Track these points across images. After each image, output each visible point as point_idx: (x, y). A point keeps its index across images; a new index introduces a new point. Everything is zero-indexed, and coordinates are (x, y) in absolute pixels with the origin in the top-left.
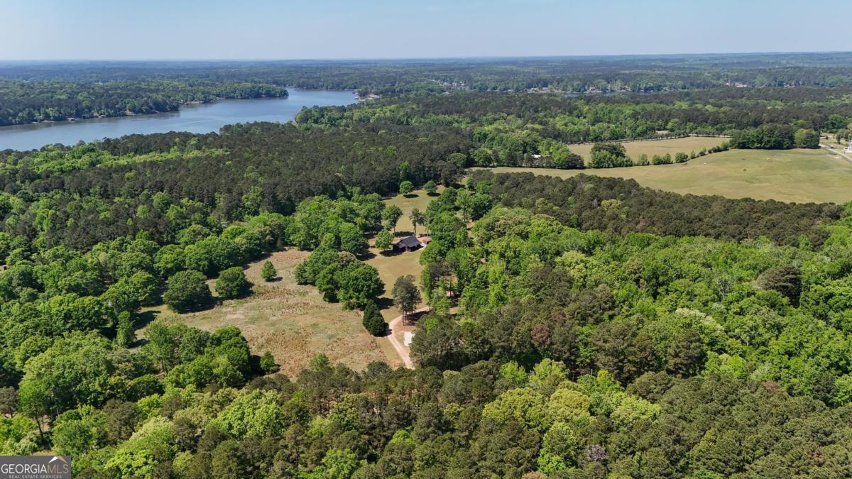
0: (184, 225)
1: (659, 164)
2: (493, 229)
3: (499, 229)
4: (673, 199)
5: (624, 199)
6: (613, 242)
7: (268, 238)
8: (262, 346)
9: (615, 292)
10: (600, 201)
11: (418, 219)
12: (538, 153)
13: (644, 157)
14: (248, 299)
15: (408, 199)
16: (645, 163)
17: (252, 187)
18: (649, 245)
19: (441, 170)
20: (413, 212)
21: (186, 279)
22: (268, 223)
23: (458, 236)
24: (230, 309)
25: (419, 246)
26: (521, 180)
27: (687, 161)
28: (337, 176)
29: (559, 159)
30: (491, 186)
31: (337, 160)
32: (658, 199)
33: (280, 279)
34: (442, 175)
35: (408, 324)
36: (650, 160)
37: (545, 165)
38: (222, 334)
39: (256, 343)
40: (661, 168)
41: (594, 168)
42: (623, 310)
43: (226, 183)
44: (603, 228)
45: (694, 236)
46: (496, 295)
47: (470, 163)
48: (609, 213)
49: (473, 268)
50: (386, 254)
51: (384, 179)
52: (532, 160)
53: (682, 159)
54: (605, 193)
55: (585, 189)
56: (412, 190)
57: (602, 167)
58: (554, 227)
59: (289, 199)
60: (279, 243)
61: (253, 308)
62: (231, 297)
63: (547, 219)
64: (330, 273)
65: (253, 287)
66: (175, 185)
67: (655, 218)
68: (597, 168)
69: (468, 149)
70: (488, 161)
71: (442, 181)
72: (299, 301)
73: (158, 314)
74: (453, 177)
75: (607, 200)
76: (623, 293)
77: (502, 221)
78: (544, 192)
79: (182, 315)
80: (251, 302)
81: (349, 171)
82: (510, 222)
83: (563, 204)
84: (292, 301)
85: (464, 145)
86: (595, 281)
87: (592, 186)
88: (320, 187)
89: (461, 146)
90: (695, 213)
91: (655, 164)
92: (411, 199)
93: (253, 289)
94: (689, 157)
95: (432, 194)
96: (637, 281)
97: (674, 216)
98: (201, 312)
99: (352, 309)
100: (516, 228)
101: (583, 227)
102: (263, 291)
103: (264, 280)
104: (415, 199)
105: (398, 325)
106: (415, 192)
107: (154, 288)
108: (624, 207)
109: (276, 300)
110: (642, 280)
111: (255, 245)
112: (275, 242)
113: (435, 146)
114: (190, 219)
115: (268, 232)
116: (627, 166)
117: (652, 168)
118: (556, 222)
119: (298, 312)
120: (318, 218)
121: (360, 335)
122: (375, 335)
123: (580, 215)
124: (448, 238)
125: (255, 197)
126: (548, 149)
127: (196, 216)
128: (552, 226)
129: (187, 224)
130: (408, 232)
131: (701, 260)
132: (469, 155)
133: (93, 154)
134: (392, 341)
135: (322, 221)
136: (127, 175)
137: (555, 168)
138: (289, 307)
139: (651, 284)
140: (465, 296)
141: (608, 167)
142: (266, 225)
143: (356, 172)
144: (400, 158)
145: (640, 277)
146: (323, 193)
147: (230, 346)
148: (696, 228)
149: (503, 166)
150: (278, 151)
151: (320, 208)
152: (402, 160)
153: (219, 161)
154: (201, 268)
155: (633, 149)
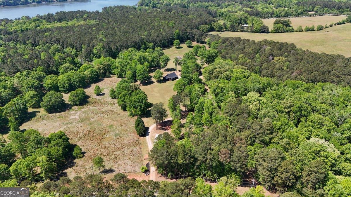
0: (63, 63)
1: (308, 31)
2: (212, 73)
3: (215, 74)
4: (314, 57)
5: (287, 56)
6: (277, 85)
7: (102, 71)
8: (81, 138)
9: (275, 122)
10: (273, 56)
11: (178, 63)
12: (247, 24)
13: (300, 27)
14: (84, 106)
15: (177, 49)
16: (300, 30)
17: (98, 43)
18: (298, 87)
19: (195, 34)
20: (175, 59)
21: (51, 96)
22: (103, 63)
23: (194, 77)
24: (74, 112)
25: (177, 78)
26: (234, 41)
27: (323, 29)
28: (142, 38)
29: (257, 28)
30: (218, 45)
31: (145, 28)
32: (306, 57)
33: (104, 94)
34: (196, 37)
35: (159, 129)
36: (303, 29)
37: (249, 30)
38: (52, 136)
39: (78, 136)
40: (309, 33)
41: (274, 32)
42: (278, 135)
43: (88, 40)
44: (272, 76)
45: (325, 82)
46: (206, 119)
47: (212, 29)
48: (277, 66)
49: (198, 97)
50: (160, 81)
51: (166, 39)
52: (243, 28)
53: (320, 29)
54: (277, 52)
55: (266, 50)
56: (179, 44)
57: (278, 32)
58: (246, 74)
59: (117, 49)
60: (108, 73)
61: (85, 112)
62: (76, 105)
63: (242, 68)
64: (124, 96)
65: (90, 99)
66: (65, 40)
67: (303, 70)
68: (276, 33)
69: (211, 22)
70: (220, 29)
71: (196, 40)
72: (109, 109)
73: (39, 113)
74: (201, 38)
75: (278, 57)
76: (278, 124)
77: (217, 70)
78: (244, 50)
79: (50, 115)
80: (86, 108)
81: (149, 34)
82: (222, 70)
83: (253, 58)
84: (106, 109)
85: (209, 20)
86: (264, 114)
87: (270, 48)
88: (133, 43)
89: (207, 21)
90: (326, 68)
91: (306, 31)
92: (179, 49)
93: (89, 100)
94: (324, 27)
95: (190, 47)
96: (288, 113)
97: (315, 69)
98: (59, 113)
99: (133, 116)
100: (225, 74)
101: (262, 73)
102: (93, 101)
103: (96, 95)
104: (181, 49)
105: (154, 129)
106: (181, 45)
107: (37, 99)
108: (286, 62)
109: (97, 108)
110: (291, 113)
111: (95, 75)
112: (105, 73)
113: (194, 21)
114: (65, 60)
115: (101, 68)
116: (291, 32)
117: (304, 33)
118: (247, 70)
119: (106, 116)
120: (127, 62)
121: (132, 135)
122: (140, 136)
123: (261, 66)
124: (188, 77)
125: (99, 48)
126: (252, 22)
127: (69, 58)
128: (244, 73)
129: (64, 62)
130: (173, 69)
131: (328, 101)
132: (211, 25)
133: (37, 22)
134: (147, 141)
135: (128, 63)
136: (46, 34)
137: (254, 32)
138: (103, 112)
139: (296, 115)
140: (189, 117)
141: (281, 32)
142: (101, 64)
143: (152, 35)
144: (175, 27)
145: (291, 110)
146: (134, 46)
147: (54, 145)
148: (326, 78)
149: (228, 31)
150: (120, 22)
151: (129, 56)
152: (176, 29)
153: (89, 28)
154: (65, 87)
155: (295, 22)
